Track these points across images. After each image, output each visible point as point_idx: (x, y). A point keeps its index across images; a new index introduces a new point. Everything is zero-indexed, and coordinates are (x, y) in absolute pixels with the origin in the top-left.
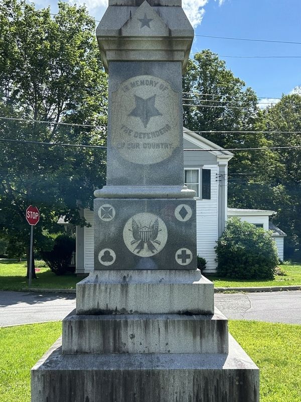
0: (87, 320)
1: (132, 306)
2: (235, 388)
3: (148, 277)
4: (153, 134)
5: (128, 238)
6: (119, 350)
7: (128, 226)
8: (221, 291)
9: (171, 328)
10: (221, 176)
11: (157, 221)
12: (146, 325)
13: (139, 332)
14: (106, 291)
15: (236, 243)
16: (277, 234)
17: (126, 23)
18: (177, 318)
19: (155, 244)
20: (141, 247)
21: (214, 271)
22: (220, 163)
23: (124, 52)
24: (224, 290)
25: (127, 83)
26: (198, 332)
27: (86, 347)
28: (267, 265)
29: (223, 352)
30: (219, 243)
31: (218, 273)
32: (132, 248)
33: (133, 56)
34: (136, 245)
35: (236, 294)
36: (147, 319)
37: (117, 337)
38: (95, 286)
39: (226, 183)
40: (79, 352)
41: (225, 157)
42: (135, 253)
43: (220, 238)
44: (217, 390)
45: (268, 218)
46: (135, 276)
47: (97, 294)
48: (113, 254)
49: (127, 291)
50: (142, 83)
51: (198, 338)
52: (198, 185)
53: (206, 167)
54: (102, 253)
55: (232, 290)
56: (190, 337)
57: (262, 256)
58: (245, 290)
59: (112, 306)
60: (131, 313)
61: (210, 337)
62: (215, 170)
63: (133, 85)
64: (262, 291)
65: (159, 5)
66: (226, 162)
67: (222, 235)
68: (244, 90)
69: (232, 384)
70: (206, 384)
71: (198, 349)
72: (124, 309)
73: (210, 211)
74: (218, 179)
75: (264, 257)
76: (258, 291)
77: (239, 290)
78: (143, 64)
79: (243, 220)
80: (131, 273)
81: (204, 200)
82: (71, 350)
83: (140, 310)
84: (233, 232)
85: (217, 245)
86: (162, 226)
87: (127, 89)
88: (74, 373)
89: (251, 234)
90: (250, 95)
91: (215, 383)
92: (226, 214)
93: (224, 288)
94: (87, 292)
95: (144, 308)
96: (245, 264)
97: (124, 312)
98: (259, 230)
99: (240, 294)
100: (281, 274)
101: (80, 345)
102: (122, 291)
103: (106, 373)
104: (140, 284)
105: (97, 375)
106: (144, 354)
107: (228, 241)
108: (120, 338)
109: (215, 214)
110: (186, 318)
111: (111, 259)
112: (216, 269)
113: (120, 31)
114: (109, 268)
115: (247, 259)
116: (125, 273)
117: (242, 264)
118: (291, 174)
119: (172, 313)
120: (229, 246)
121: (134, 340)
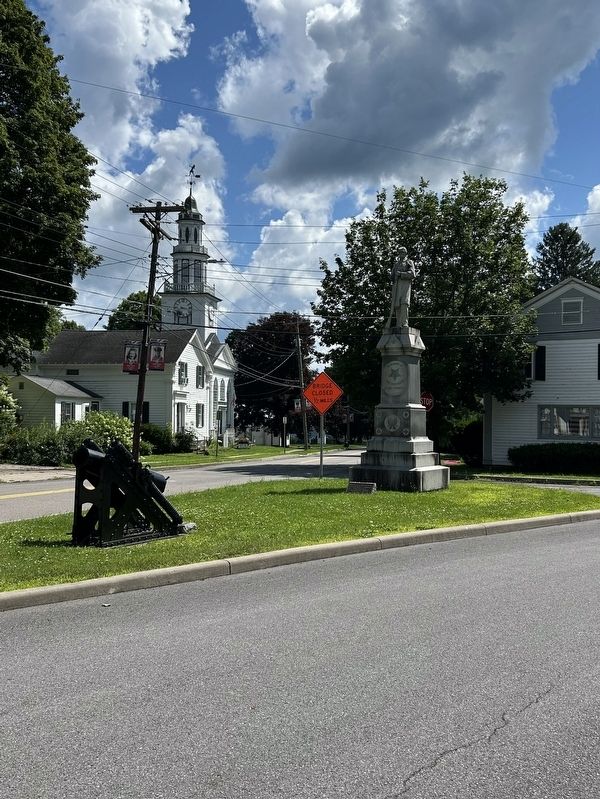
0: (370, 454)
2: (412, 477)
5: (386, 424)
7: (386, 419)
9: (396, 457)
11: (396, 418)
12: (389, 456)
14: (377, 444)
19: (396, 427)
20: (391, 428)
23: (387, 353)
25: (389, 364)
34: (389, 427)
42: (390, 430)
46: (387, 439)
48: (381, 430)
49: (384, 444)
50: (394, 364)
51: (406, 461)
54: (377, 430)
56: (403, 461)
59: (378, 449)
63: (391, 365)
78: (394, 356)
82: (363, 464)
83: (387, 451)
86: (398, 420)
87: (389, 366)
97: (382, 451)
101: (366, 462)
104: (389, 442)
106: (386, 466)
108: (379, 460)
110: (402, 454)
111: (380, 432)
114: (380, 436)
116: (384, 438)
121: (384, 461)
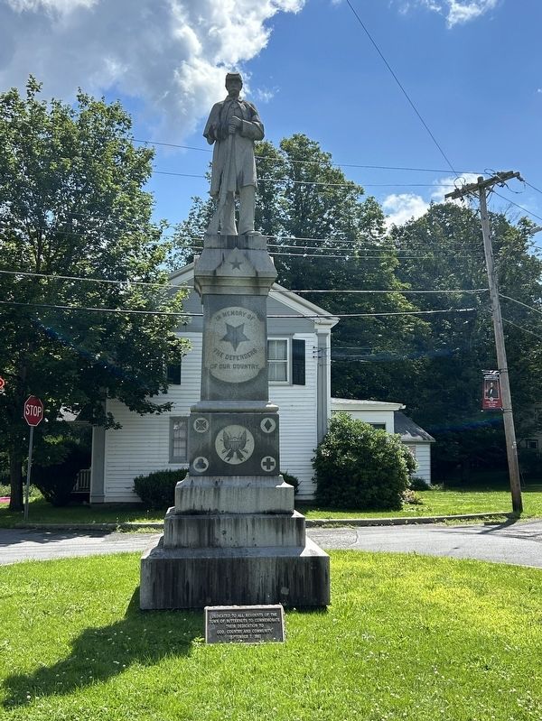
0: (185, 518)
1: (223, 507)
2: (310, 573)
3: (237, 481)
4: (242, 357)
5: (220, 448)
6: (212, 544)
7: (220, 437)
8: (320, 524)
9: (257, 525)
10: (321, 350)
11: (245, 433)
12: (236, 522)
13: (229, 529)
14: (201, 494)
15: (343, 454)
16: (419, 438)
17: (220, 266)
18: (262, 517)
19: (243, 453)
20: (230, 455)
21: (312, 498)
22: (319, 331)
23: (217, 288)
24: (323, 523)
25: (219, 313)
26: (281, 529)
27: (184, 542)
28: (390, 487)
29: (301, 546)
30: (318, 452)
31: (317, 500)
32: (223, 457)
33: (225, 291)
34: (226, 454)
35: (341, 529)
36: (236, 518)
37: (211, 534)
38: (191, 489)
39: (329, 361)
40: (179, 546)
41: (326, 323)
42: (226, 460)
43: (319, 444)
44: (295, 573)
45: (392, 414)
46: (226, 482)
47: (193, 497)
48: (206, 461)
49: (219, 494)
50: (233, 313)
51: (280, 534)
52: (286, 364)
53: (298, 336)
54: (196, 461)
55: (335, 522)
56: (274, 533)
57: (383, 473)
58: (354, 524)
59: (206, 508)
60: (223, 513)
61: (291, 532)
62: (311, 342)
63: (225, 315)
64: (379, 525)
65: (247, 248)
66: (327, 330)
67: (323, 440)
68: (361, 200)
69: (307, 569)
70: (287, 568)
71: (280, 543)
72: (216, 510)
73: (305, 404)
74: (316, 355)
75: (387, 475)
76: (373, 524)
77: (345, 523)
78: (233, 297)
79: (355, 417)
80: (222, 478)
81: (296, 387)
82: (171, 545)
83: (231, 510)
84: (339, 437)
85: (316, 456)
86: (250, 437)
87: (220, 317)
88: (177, 561)
89: (367, 438)
90: (371, 209)
91: (294, 568)
92: (330, 408)
93: (324, 520)
94: (184, 495)
95: (234, 509)
96: (357, 485)
97: (216, 512)
98: (379, 433)
99: (346, 528)
100: (414, 502)
101: (179, 540)
102: (215, 492)
103: (203, 561)
104: (230, 488)
105: (196, 562)
106: (234, 547)
107: (331, 449)
108: (213, 534)
109: (313, 408)
110: (271, 516)
111: (204, 466)
112: (315, 494)
113: (215, 271)
114: (204, 474)
115: (360, 476)
116: (217, 479)
117: (352, 485)
118: (442, 338)
119: (258, 513)
120: (333, 457)
121: (226, 536)
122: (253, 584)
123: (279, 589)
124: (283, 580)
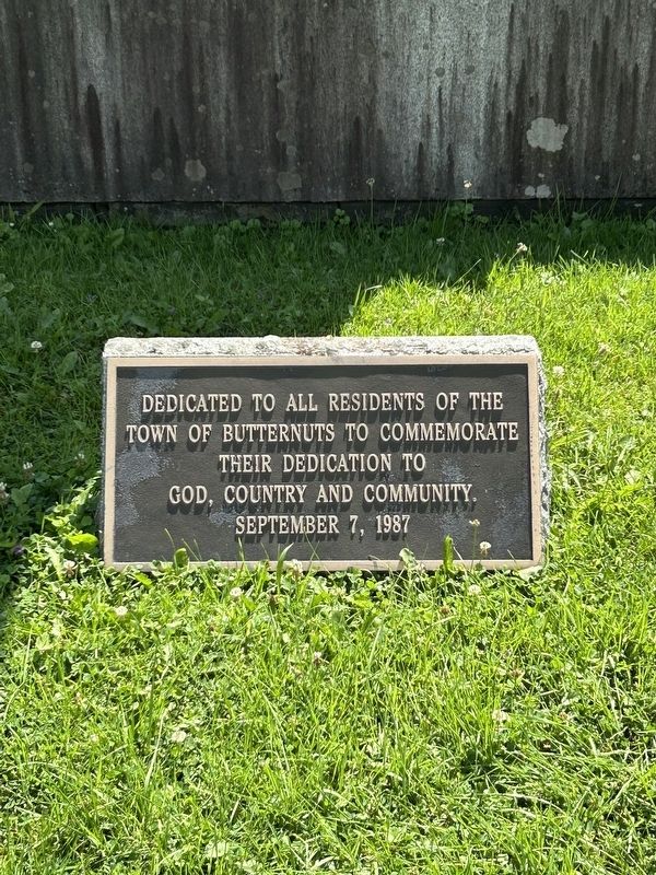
44: (601, 58)
122: (398, 106)
123: (518, 125)
124: (540, 85)
